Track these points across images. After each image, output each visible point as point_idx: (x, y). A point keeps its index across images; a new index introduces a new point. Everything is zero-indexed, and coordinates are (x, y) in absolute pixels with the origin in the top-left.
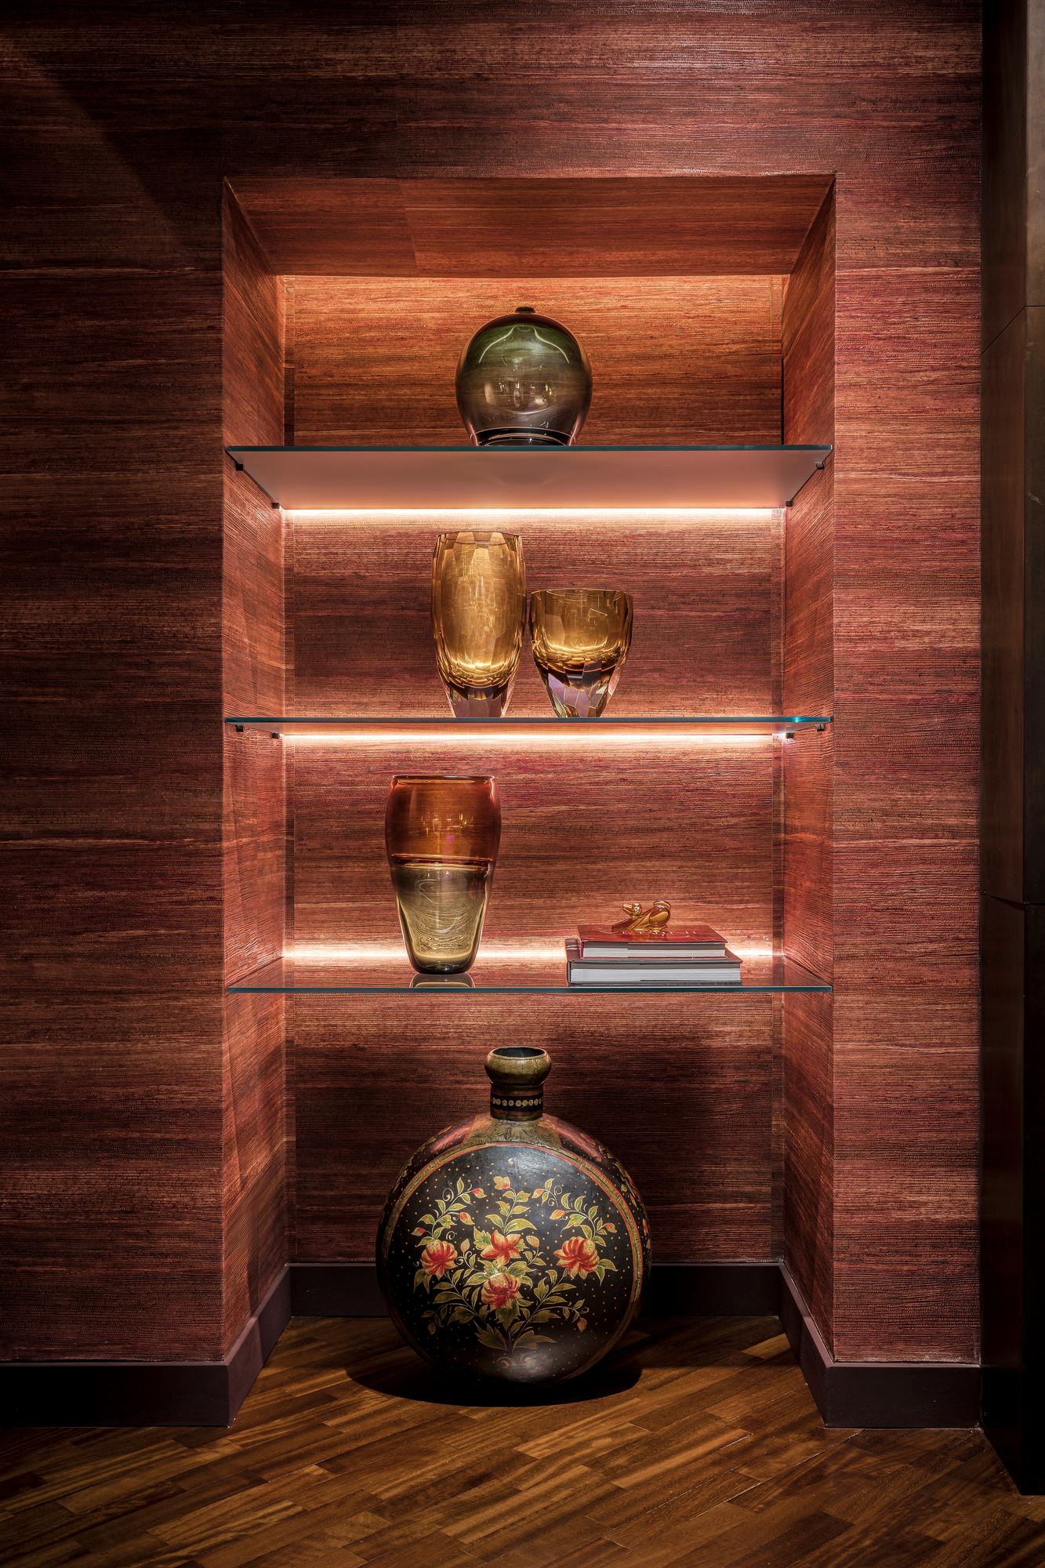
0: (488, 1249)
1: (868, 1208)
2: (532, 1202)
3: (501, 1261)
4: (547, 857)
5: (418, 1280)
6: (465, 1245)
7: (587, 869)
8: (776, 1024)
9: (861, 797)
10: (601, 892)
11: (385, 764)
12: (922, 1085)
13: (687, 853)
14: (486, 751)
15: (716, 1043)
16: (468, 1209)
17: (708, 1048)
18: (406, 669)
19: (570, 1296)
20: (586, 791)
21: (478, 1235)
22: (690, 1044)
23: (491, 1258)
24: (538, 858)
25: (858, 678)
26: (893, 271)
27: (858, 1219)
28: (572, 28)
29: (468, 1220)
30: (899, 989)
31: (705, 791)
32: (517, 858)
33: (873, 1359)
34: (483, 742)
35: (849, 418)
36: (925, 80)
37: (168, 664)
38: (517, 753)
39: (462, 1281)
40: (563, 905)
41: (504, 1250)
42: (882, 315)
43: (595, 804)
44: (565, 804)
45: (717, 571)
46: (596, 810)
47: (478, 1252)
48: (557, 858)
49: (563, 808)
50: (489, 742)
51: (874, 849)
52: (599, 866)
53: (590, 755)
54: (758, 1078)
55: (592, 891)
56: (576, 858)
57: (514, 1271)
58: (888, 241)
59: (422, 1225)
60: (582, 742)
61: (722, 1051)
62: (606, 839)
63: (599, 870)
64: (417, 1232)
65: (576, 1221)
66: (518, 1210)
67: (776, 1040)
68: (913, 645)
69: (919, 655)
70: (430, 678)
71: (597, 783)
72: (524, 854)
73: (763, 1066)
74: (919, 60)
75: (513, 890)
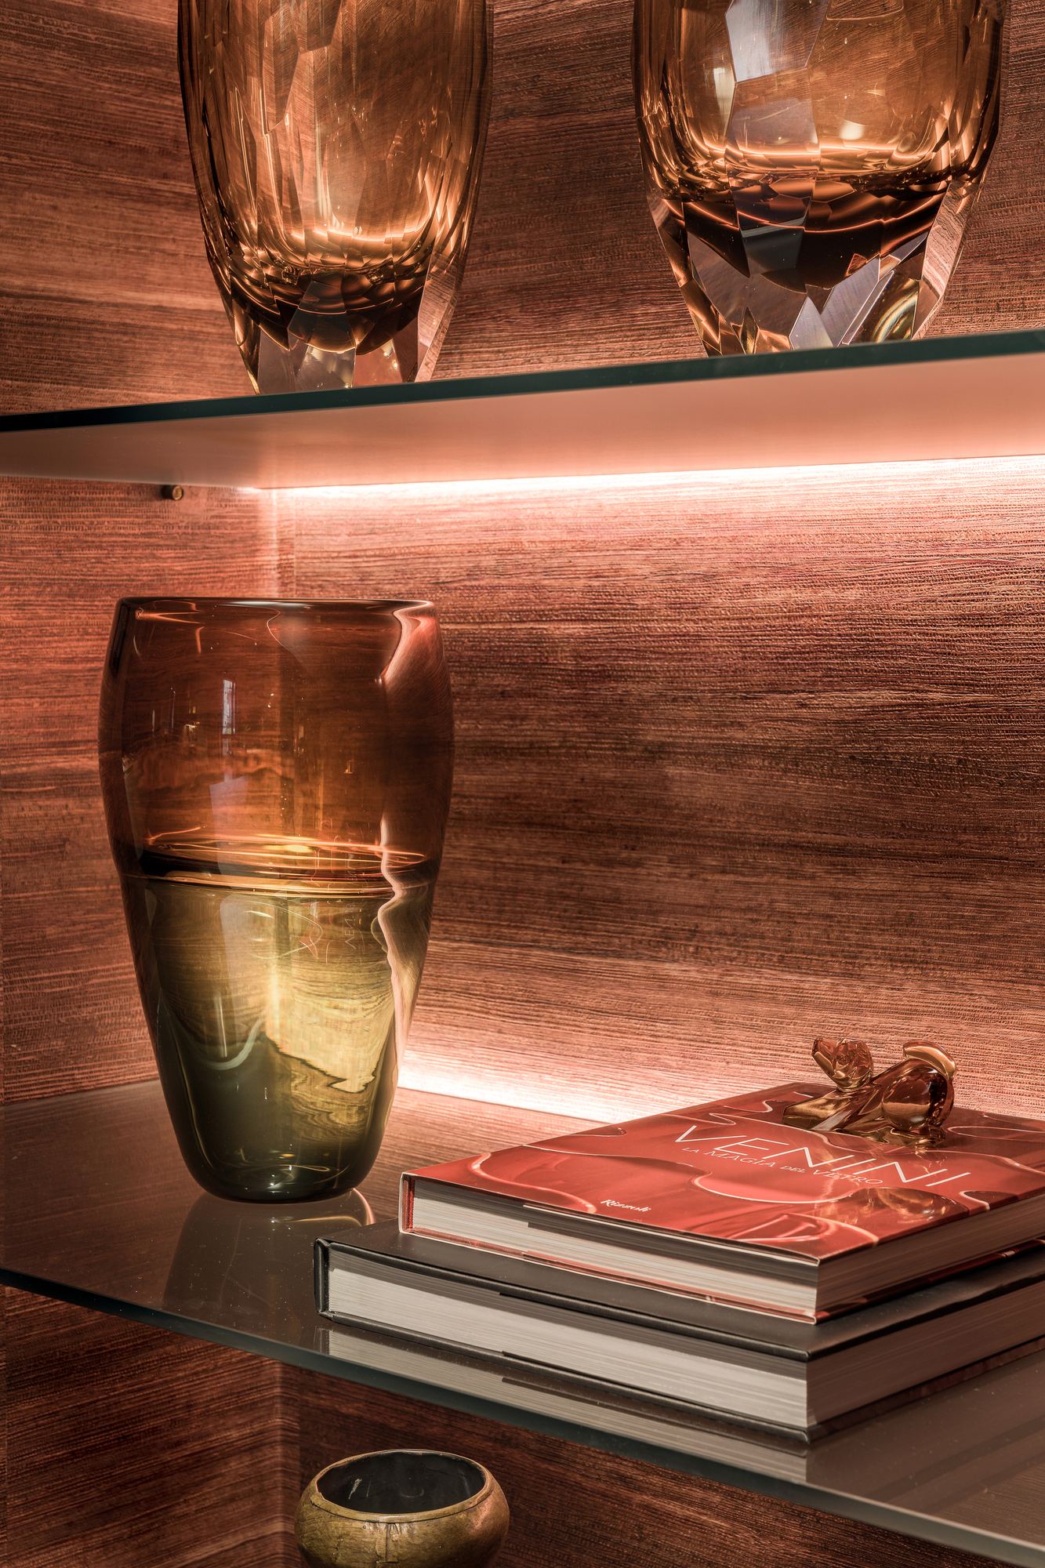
4: (840, 851)
7: (947, 896)
10: (988, 973)
11: (468, 563)
14: (693, 520)
18: (511, 290)
20: (949, 641)
24: (820, 850)
32: (766, 845)
34: (684, 493)
38: (768, 524)
40: (882, 1002)
43: (972, 686)
44: (886, 684)
46: (975, 705)
48: (868, 854)
49: (885, 696)
50: (701, 493)
52: (981, 890)
53: (959, 525)
55: (961, 967)
56: (919, 858)
60: (939, 484)
62: (1003, 802)
63: (981, 904)
70: (564, 311)
71: (980, 619)
72: (784, 835)
75: (756, 942)
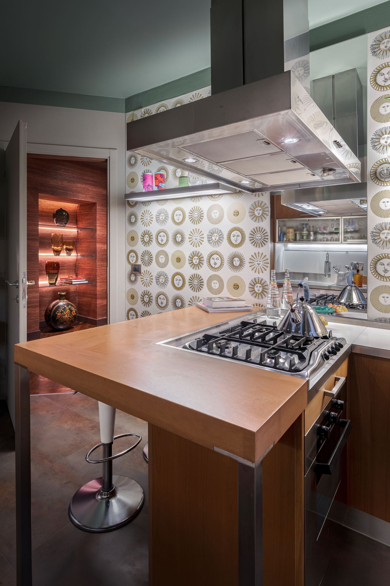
0: (65, 313)
1: (100, 304)
2: (69, 308)
3: (67, 315)
5: (57, 318)
6: (63, 313)
8: (77, 288)
9: (99, 264)
12: (104, 291)
13: (68, 269)
15: (70, 291)
16: (62, 310)
17: (70, 292)
19: (73, 317)
21: (64, 312)
22: (68, 291)
23: (65, 314)
25: (99, 252)
26: (101, 212)
27: (99, 305)
28: (74, 183)
29: (63, 311)
30: (102, 282)
31: (69, 262)
33: (100, 319)
35: (98, 226)
36: (104, 194)
37: (32, 249)
39: (63, 317)
41: (67, 313)
42: (100, 217)
45: (70, 236)
47: (64, 314)
51: (100, 269)
54: (74, 294)
57: (68, 315)
58: (101, 209)
59: (57, 312)
61: (71, 292)
64: (56, 313)
65: (73, 309)
66: (68, 309)
67: (77, 290)
68: (103, 249)
69: (103, 250)
73: (75, 293)
74: (103, 192)
